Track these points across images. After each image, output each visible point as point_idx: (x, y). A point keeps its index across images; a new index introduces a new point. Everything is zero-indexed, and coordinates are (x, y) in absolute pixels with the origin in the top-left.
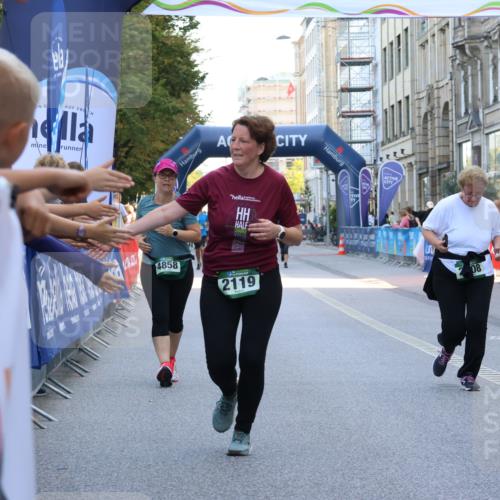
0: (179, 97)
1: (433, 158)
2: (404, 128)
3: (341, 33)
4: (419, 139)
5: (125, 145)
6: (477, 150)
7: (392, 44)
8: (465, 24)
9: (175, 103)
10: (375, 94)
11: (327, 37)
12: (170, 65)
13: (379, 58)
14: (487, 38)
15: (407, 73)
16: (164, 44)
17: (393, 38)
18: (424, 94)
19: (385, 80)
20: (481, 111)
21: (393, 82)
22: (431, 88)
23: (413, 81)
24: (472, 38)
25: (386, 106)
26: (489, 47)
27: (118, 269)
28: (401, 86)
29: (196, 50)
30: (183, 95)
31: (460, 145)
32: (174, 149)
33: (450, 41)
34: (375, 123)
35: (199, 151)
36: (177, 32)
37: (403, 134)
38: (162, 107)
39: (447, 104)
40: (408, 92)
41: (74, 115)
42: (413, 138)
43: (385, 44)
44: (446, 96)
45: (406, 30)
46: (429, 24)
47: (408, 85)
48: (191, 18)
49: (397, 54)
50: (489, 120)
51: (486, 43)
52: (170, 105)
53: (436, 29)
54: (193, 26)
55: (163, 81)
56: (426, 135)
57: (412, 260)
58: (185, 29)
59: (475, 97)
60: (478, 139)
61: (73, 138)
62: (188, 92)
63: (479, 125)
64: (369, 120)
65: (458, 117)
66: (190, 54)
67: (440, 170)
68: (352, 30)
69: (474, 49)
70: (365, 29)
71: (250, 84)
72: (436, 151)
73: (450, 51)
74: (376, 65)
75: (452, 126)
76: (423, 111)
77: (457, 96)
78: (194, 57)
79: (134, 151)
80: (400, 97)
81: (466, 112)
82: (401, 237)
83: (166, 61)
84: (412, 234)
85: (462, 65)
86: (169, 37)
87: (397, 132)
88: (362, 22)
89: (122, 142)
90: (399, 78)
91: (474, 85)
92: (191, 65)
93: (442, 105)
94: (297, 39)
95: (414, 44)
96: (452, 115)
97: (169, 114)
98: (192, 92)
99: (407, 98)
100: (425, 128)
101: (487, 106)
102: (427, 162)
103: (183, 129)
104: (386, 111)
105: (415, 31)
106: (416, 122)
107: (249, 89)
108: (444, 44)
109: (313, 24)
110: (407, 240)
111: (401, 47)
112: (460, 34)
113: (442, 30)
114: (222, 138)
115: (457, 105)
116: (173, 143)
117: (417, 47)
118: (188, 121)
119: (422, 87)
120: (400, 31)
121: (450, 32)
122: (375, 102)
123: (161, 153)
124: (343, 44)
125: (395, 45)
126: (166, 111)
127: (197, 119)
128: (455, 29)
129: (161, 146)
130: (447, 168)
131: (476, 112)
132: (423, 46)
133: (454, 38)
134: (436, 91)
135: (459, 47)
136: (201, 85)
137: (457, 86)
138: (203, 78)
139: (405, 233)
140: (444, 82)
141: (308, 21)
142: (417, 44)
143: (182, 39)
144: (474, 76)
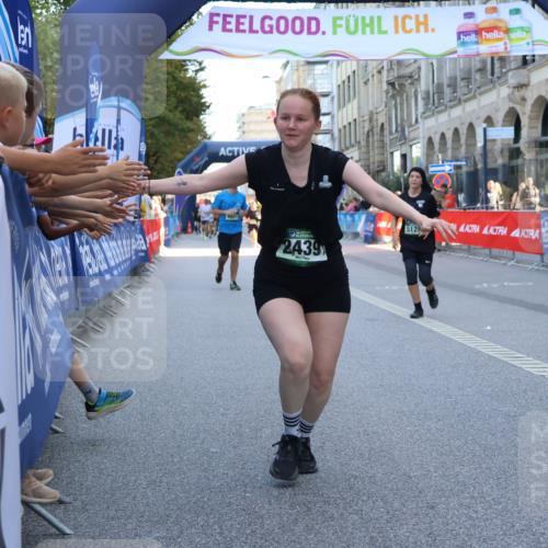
0: (192, 120)
1: (374, 163)
2: (353, 141)
3: (309, 74)
4: (364, 150)
5: (154, 155)
6: (404, 157)
7: (344, 82)
8: (395, 67)
9: (189, 124)
10: (333, 117)
11: (299, 77)
12: (186, 97)
13: (335, 93)
14: (411, 77)
15: (355, 102)
16: (181, 82)
17: (345, 78)
18: (366, 118)
19: (339, 108)
20: (406, 129)
21: (345, 109)
22: (371, 113)
23: (359, 108)
24: (399, 77)
25: (341, 126)
26: (412, 84)
27: (143, 241)
28: (350, 112)
29: (205, 86)
30: (195, 118)
31: (392, 153)
32: (188, 157)
33: (385, 79)
34: (333, 138)
35: (206, 159)
36: (190, 74)
37: (353, 146)
38: (180, 127)
39: (383, 125)
40: (356, 116)
41: (110, 132)
42: (360, 148)
43: (340, 82)
44: (382, 119)
45: (354, 72)
46: (370, 68)
47: (355, 111)
48: (200, 64)
49: (347, 89)
50: (412, 135)
51: (409, 81)
52: (185, 126)
53: (375, 72)
54: (202, 69)
55: (180, 108)
56: (368, 146)
57: (356, 235)
58: (197, 71)
59: (402, 119)
60: (405, 149)
61: (109, 147)
62: (198, 116)
63: (405, 139)
64: (328, 136)
65: (391, 133)
66: (199, 89)
67: (378, 172)
68: (316, 72)
69: (401, 85)
70: (325, 71)
71: (244, 111)
72: (375, 158)
73: (385, 87)
74: (333, 98)
75: (387, 140)
76: (366, 129)
77: (390, 119)
78: (203, 92)
79: (161, 160)
80: (351, 120)
81: (396, 131)
82: (349, 218)
83: (183, 95)
84: (356, 217)
85: (393, 97)
86: (185, 77)
87: (348, 144)
88: (323, 66)
89: (151, 154)
90: (349, 106)
91: (402, 110)
92: (201, 97)
93: (380, 125)
94: (277, 79)
95: (360, 81)
96: (386, 132)
97: (185, 132)
98: (201, 117)
99: (355, 120)
100: (368, 142)
101: (411, 126)
102: (369, 166)
103: (194, 143)
104: (340, 130)
105: (360, 73)
106: (361, 138)
107: (243, 115)
108: (380, 82)
109: (289, 68)
110: (353, 221)
111: (351, 84)
112: (391, 74)
113: (379, 72)
114: (223, 149)
115: (390, 125)
116: (188, 153)
117: (362, 84)
118: (199, 138)
119: (366, 112)
120: (350, 73)
121: (385, 73)
122: (333, 124)
123: (179, 160)
124: (310, 82)
125: (346, 83)
126: (183, 130)
127: (205, 136)
128: (388, 71)
129: (180, 156)
130: (383, 170)
131: (403, 130)
132: (366, 83)
133: (388, 77)
134: (375, 116)
135: (391, 84)
136: (207, 111)
137: (389, 111)
138: (208, 107)
139: (352, 215)
140: (380, 109)
141: (286, 65)
142: (362, 81)
143: (195, 79)
144: (402, 104)
